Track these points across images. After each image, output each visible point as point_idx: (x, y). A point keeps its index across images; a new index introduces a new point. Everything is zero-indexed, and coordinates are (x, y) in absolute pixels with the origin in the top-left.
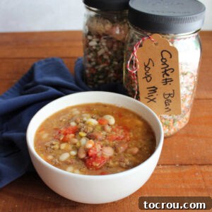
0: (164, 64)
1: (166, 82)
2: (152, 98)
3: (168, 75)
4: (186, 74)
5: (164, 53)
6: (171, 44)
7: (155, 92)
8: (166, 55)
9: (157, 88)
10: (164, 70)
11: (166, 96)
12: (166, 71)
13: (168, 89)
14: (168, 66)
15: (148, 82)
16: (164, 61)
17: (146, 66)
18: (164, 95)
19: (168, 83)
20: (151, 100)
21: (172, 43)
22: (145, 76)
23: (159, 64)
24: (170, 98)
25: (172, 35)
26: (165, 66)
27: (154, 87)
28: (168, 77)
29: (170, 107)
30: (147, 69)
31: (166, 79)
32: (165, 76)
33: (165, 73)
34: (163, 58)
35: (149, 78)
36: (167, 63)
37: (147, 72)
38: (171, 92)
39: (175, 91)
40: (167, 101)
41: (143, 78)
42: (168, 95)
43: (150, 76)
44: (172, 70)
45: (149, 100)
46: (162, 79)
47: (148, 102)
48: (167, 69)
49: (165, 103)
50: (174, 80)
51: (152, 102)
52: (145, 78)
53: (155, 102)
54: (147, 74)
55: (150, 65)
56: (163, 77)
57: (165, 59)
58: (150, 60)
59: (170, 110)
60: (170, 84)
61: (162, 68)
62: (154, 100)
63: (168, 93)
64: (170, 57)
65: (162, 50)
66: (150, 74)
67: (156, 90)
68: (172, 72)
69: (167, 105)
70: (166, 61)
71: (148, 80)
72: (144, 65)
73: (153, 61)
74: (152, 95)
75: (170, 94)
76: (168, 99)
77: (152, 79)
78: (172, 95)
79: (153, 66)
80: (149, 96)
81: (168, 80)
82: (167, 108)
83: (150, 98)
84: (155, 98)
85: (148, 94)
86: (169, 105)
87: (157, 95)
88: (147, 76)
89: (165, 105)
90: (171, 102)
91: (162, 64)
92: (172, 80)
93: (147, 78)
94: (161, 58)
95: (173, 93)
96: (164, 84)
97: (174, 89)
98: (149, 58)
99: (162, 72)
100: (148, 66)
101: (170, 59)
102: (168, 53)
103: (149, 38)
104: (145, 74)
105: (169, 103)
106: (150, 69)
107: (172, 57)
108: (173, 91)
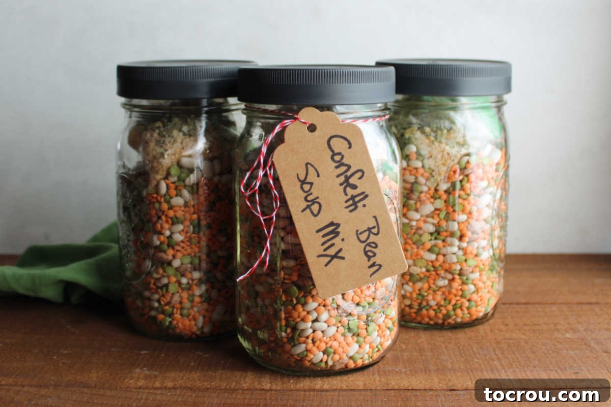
0: (340, 164)
2: (332, 251)
3: (354, 187)
5: (333, 142)
7: (338, 234)
8: (339, 145)
9: (338, 225)
10: (342, 178)
11: (363, 237)
12: (347, 179)
13: (362, 218)
14: (349, 167)
15: (315, 216)
16: (337, 158)
17: (303, 182)
18: (358, 234)
19: (360, 205)
20: (333, 257)
22: (305, 204)
23: (328, 168)
24: (373, 238)
26: (343, 169)
27: (332, 224)
28: (355, 192)
29: (377, 260)
30: (307, 187)
31: (353, 197)
32: (348, 189)
33: (347, 184)
34: (334, 154)
35: (315, 208)
36: (345, 161)
37: (309, 193)
38: (373, 224)
39: (378, 218)
40: (368, 248)
41: (303, 211)
42: (367, 232)
43: (317, 200)
44: (359, 174)
45: (329, 259)
46: (345, 200)
47: (326, 265)
48: (349, 174)
49: (366, 253)
50: (369, 195)
51: (335, 259)
52: (308, 210)
53: (343, 258)
54: (309, 198)
55: (312, 177)
56: (346, 195)
57: (339, 154)
58: (309, 165)
59: (380, 266)
60: (364, 206)
61: (338, 176)
62: (340, 255)
63: (366, 229)
64: (348, 146)
65: (329, 137)
66: (315, 197)
67: (339, 230)
68: (360, 178)
69: (371, 257)
70: (343, 157)
71: (315, 213)
72: (298, 180)
73: (315, 166)
74: (333, 245)
75: (369, 229)
76: (368, 242)
77: (323, 207)
78: (375, 231)
79: (318, 176)
80: (325, 250)
81: (357, 199)
82: (373, 265)
83: (328, 252)
84: (340, 250)
85: (323, 244)
86: (375, 255)
87: (343, 240)
88: (309, 203)
89: (366, 259)
90: (376, 247)
91: (337, 167)
92: (366, 196)
93: (312, 207)
94: (331, 153)
95: (376, 225)
96: (351, 211)
97: (373, 215)
98: (306, 162)
99: (341, 184)
100: (306, 181)
101: (350, 150)
102: (342, 140)
103: (296, 119)
104: (306, 198)
105: (374, 250)
106: (313, 186)
107: (352, 146)
108: (374, 220)
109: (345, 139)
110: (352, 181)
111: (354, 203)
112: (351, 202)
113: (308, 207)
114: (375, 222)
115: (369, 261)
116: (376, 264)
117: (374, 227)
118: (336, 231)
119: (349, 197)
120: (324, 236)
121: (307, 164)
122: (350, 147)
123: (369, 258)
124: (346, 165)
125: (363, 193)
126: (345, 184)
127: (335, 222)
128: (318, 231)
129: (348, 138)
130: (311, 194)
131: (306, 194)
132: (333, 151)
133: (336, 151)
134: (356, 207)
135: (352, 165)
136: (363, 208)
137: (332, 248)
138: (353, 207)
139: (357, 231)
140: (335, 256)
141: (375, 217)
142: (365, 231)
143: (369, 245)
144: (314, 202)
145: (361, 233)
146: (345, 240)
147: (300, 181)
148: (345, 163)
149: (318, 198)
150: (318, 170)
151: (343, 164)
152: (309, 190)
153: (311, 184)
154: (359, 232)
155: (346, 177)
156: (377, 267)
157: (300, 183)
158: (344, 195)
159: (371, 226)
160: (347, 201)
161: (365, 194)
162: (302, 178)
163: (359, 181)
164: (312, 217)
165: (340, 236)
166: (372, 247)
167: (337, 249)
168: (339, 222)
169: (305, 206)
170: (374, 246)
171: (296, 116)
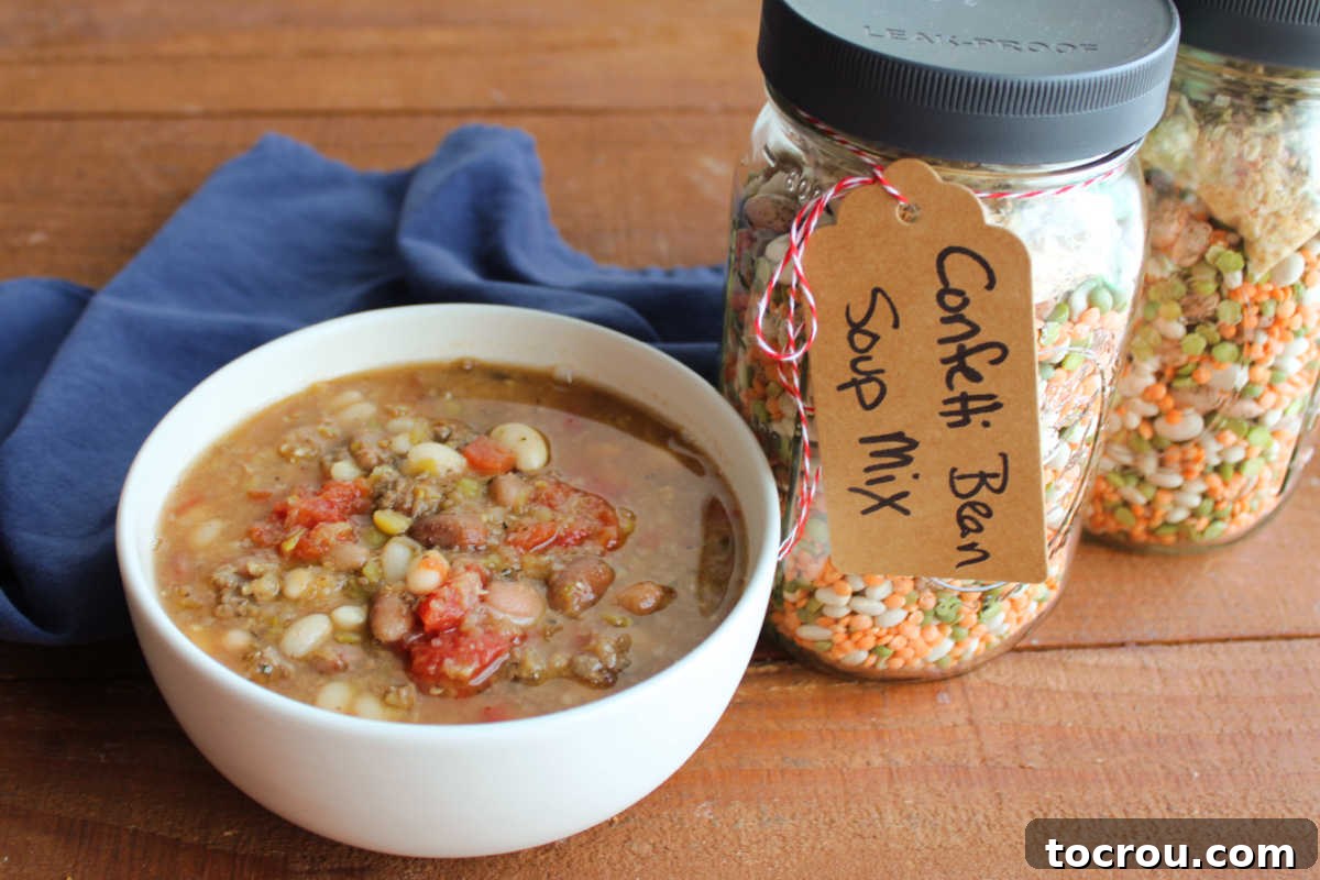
0: (955, 316)
1: (966, 413)
2: (886, 491)
3: (974, 377)
4: (1059, 365)
5: (950, 261)
6: (990, 219)
7: (908, 461)
8: (962, 273)
9: (913, 444)
10: (952, 349)
11: (964, 486)
12: (963, 353)
13: (976, 448)
14: (975, 330)
15: (866, 407)
16: (953, 301)
17: (856, 328)
18: (953, 476)
19: (976, 419)
20: (883, 503)
21: (997, 207)
22: (849, 376)
23: (924, 315)
24: (984, 495)
25: (999, 169)
26: (960, 328)
27: (899, 436)
28: (973, 389)
29: (982, 540)
30: (862, 341)
31: (964, 398)
32: (959, 378)
33: (958, 364)
34: (947, 290)
35: (870, 391)
36: (967, 312)
37: (864, 355)
38: (994, 466)
39: (1009, 458)
40: (968, 512)
41: (841, 388)
42: (977, 480)
43: (879, 376)
44: (997, 353)
45: (874, 502)
46: (946, 398)
47: (865, 512)
48: (970, 343)
49: (960, 519)
50: (1005, 406)
51: (887, 510)
52: (853, 389)
53: (906, 512)
54: (862, 366)
55: (879, 323)
56: (951, 387)
57: (960, 293)
58: (879, 295)
59: (986, 555)
60: (986, 424)
61: (942, 341)
62: (901, 503)
63: (976, 471)
64: (986, 282)
65: (945, 246)
66: (878, 368)
67: (911, 453)
68: (994, 362)
69: (970, 530)
70: (966, 302)
71: (869, 401)
72: (845, 319)
73: (892, 301)
74: (890, 478)
75: (982, 477)
76: (972, 499)
77: (889, 395)
78: (995, 483)
79: (896, 325)
80: (870, 482)
81: (972, 405)
82: (971, 547)
83: (874, 489)
84: (905, 494)
85: (868, 470)
86: (980, 529)
87: (916, 476)
88: (860, 377)
89: (959, 531)
90: (989, 514)
91: (944, 321)
92: (997, 406)
93: (864, 387)
94: (940, 286)
95: (1001, 471)
96: (951, 425)
97: (1005, 451)
98: (875, 285)
99: (945, 361)
100: (865, 328)
101: (987, 293)
102: (976, 265)
103: (876, 179)
104: (854, 364)
105: (982, 520)
106: (878, 343)
107: (997, 285)
108: (1000, 461)
109: (985, 264)
110: (971, 361)
111: (963, 411)
112: (957, 406)
113: (854, 383)
114: (1002, 467)
115: (963, 535)
116: (979, 547)
117: (995, 476)
118: (907, 453)
119: (956, 393)
120: (873, 454)
121: (876, 291)
122: (990, 286)
123: (965, 531)
124: (969, 323)
125: (991, 397)
126: (955, 364)
127: (908, 434)
128: (863, 441)
129: (992, 266)
130: (869, 358)
131: (858, 355)
132: (944, 282)
133: (954, 284)
134: (966, 422)
135: (983, 328)
136: (981, 428)
137: (887, 485)
138: (960, 418)
139: (954, 470)
140: (889, 502)
141: (1004, 456)
142: (972, 476)
143: (973, 505)
144: (870, 377)
145: (962, 477)
146: (920, 478)
147: (850, 321)
148: (968, 317)
149: (882, 371)
150: (899, 312)
151: (961, 319)
152: (867, 350)
153: (875, 338)
154: (957, 474)
155: (961, 348)
156: (979, 555)
157: (849, 327)
158: (944, 385)
159: (988, 470)
160: (946, 402)
161: (997, 400)
162: (857, 317)
163: (990, 367)
164: (859, 407)
165: (912, 468)
166: (980, 514)
167: (899, 490)
168: (917, 438)
169: (848, 379)
170: (983, 511)
171: (879, 174)
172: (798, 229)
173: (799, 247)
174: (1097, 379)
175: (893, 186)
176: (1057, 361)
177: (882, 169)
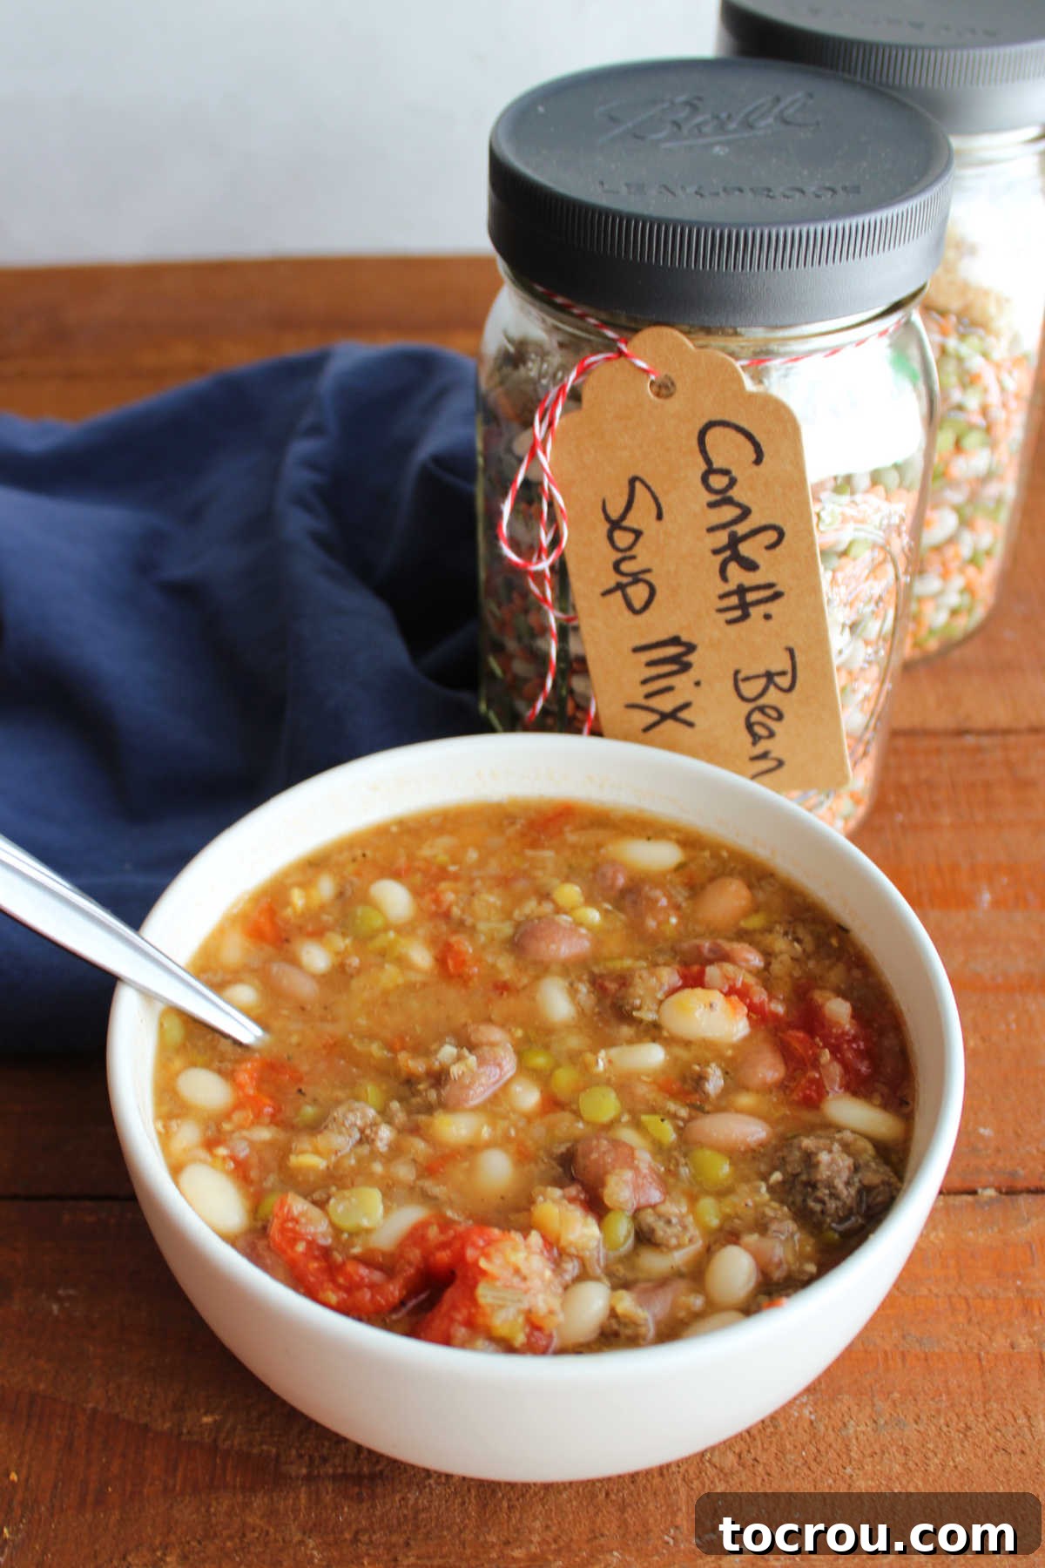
0: (723, 499)
1: (744, 607)
2: (666, 703)
3: (750, 566)
4: (844, 554)
5: (713, 436)
6: (750, 385)
7: (686, 667)
8: (727, 450)
9: (691, 648)
10: (722, 538)
11: (751, 689)
12: (734, 541)
13: (760, 644)
14: (746, 512)
15: (636, 612)
16: (718, 482)
17: (615, 525)
18: (738, 679)
19: (756, 612)
20: (664, 717)
21: (758, 378)
22: (613, 579)
23: (690, 502)
24: (773, 696)
25: (758, 333)
26: (729, 513)
27: (675, 641)
28: (749, 579)
29: (775, 747)
30: (623, 539)
31: (741, 591)
32: (733, 569)
33: (732, 553)
34: (710, 471)
35: (638, 593)
36: (735, 493)
37: (627, 554)
38: (781, 663)
39: (797, 653)
40: (757, 717)
41: (606, 594)
42: (763, 681)
43: (647, 576)
44: (771, 536)
45: (654, 718)
46: (721, 592)
47: (647, 729)
48: (742, 529)
49: (749, 726)
50: (786, 594)
51: (669, 725)
52: (619, 594)
53: (690, 724)
54: (626, 567)
55: (641, 516)
56: (724, 578)
57: (726, 472)
58: (638, 485)
59: (780, 763)
60: (767, 617)
61: (711, 530)
62: (684, 715)
63: (762, 670)
64: (753, 457)
65: (704, 421)
66: (644, 567)
67: (691, 658)
68: (771, 546)
69: (760, 738)
70: (733, 482)
71: (638, 605)
72: (602, 516)
73: (653, 488)
74: (669, 689)
75: (769, 676)
76: (761, 702)
77: (659, 597)
78: (784, 682)
79: (660, 517)
80: (648, 696)
81: (751, 597)
82: (765, 755)
83: (655, 702)
84: (686, 706)
85: (645, 682)
86: (772, 734)
87: (698, 684)
88: (625, 580)
89: (749, 739)
90: (780, 717)
91: (712, 505)
92: (778, 595)
93: (630, 591)
94: (704, 467)
95: (788, 668)
96: (730, 622)
97: (791, 645)
98: (631, 475)
99: (716, 552)
100: (626, 523)
101: (756, 468)
102: (740, 438)
103: (621, 353)
104: (616, 566)
105: (774, 725)
106: (642, 540)
107: (765, 459)
108: (787, 656)
109: (749, 436)
110: (745, 549)
111: (741, 605)
112: (734, 600)
113: (620, 587)
114: (789, 662)
115: (754, 743)
116: (771, 756)
117: (783, 673)
118: (686, 659)
119: (732, 586)
120: (650, 664)
121: (633, 481)
122: (758, 460)
123: (756, 738)
124: (739, 505)
125: (770, 586)
126: (728, 553)
127: (685, 637)
128: (637, 650)
129: (758, 438)
130: (633, 558)
131: (619, 555)
132: (708, 461)
133: (719, 462)
134: (745, 616)
135: (754, 509)
136: (763, 621)
137: (668, 696)
138: (738, 613)
139: (737, 673)
140: (673, 715)
141: (791, 651)
142: (758, 677)
143: (761, 709)
144: (636, 578)
145: (747, 679)
146: (703, 685)
147: (607, 518)
148: (737, 498)
149: (648, 571)
150: (662, 501)
151: (729, 501)
152: (630, 548)
153: (638, 534)
154: (741, 676)
155: (733, 534)
156: (774, 763)
157: (607, 526)
158: (718, 578)
159: (775, 668)
160: (722, 597)
161: (778, 588)
162: (615, 514)
163: (767, 554)
164: (627, 613)
165: (693, 674)
166: (769, 717)
167: (680, 701)
168: (694, 641)
169: (612, 584)
170: (774, 714)
171: (623, 347)
172: (541, 421)
173: (544, 441)
174: (890, 568)
175: (641, 359)
176: (842, 547)
177: (626, 343)
